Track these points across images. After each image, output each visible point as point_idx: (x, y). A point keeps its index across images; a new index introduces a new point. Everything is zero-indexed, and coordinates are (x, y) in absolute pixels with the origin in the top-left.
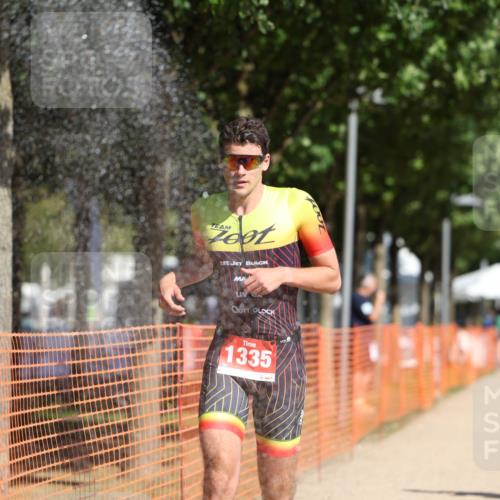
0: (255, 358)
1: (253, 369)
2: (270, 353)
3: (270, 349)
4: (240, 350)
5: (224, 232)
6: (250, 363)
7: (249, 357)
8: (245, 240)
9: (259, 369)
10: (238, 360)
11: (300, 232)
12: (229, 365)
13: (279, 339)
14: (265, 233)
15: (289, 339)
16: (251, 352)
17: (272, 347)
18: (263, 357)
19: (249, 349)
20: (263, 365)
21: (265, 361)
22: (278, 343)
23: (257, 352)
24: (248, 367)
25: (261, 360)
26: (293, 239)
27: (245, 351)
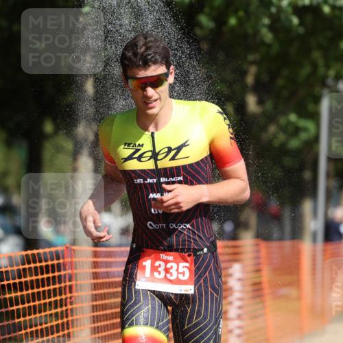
0: (173, 271)
1: (171, 282)
2: (187, 265)
3: (187, 261)
4: (157, 264)
5: (137, 151)
6: (168, 276)
7: (167, 270)
8: (159, 157)
9: (178, 282)
10: (156, 274)
11: (212, 146)
12: (148, 280)
13: (195, 251)
14: (179, 149)
15: (205, 250)
16: (169, 265)
17: (189, 259)
18: (181, 270)
19: (166, 262)
20: (181, 277)
21: (183, 273)
22: (195, 255)
23: (175, 265)
24: (166, 279)
25: (178, 273)
26: (206, 153)
27: (163, 264)
